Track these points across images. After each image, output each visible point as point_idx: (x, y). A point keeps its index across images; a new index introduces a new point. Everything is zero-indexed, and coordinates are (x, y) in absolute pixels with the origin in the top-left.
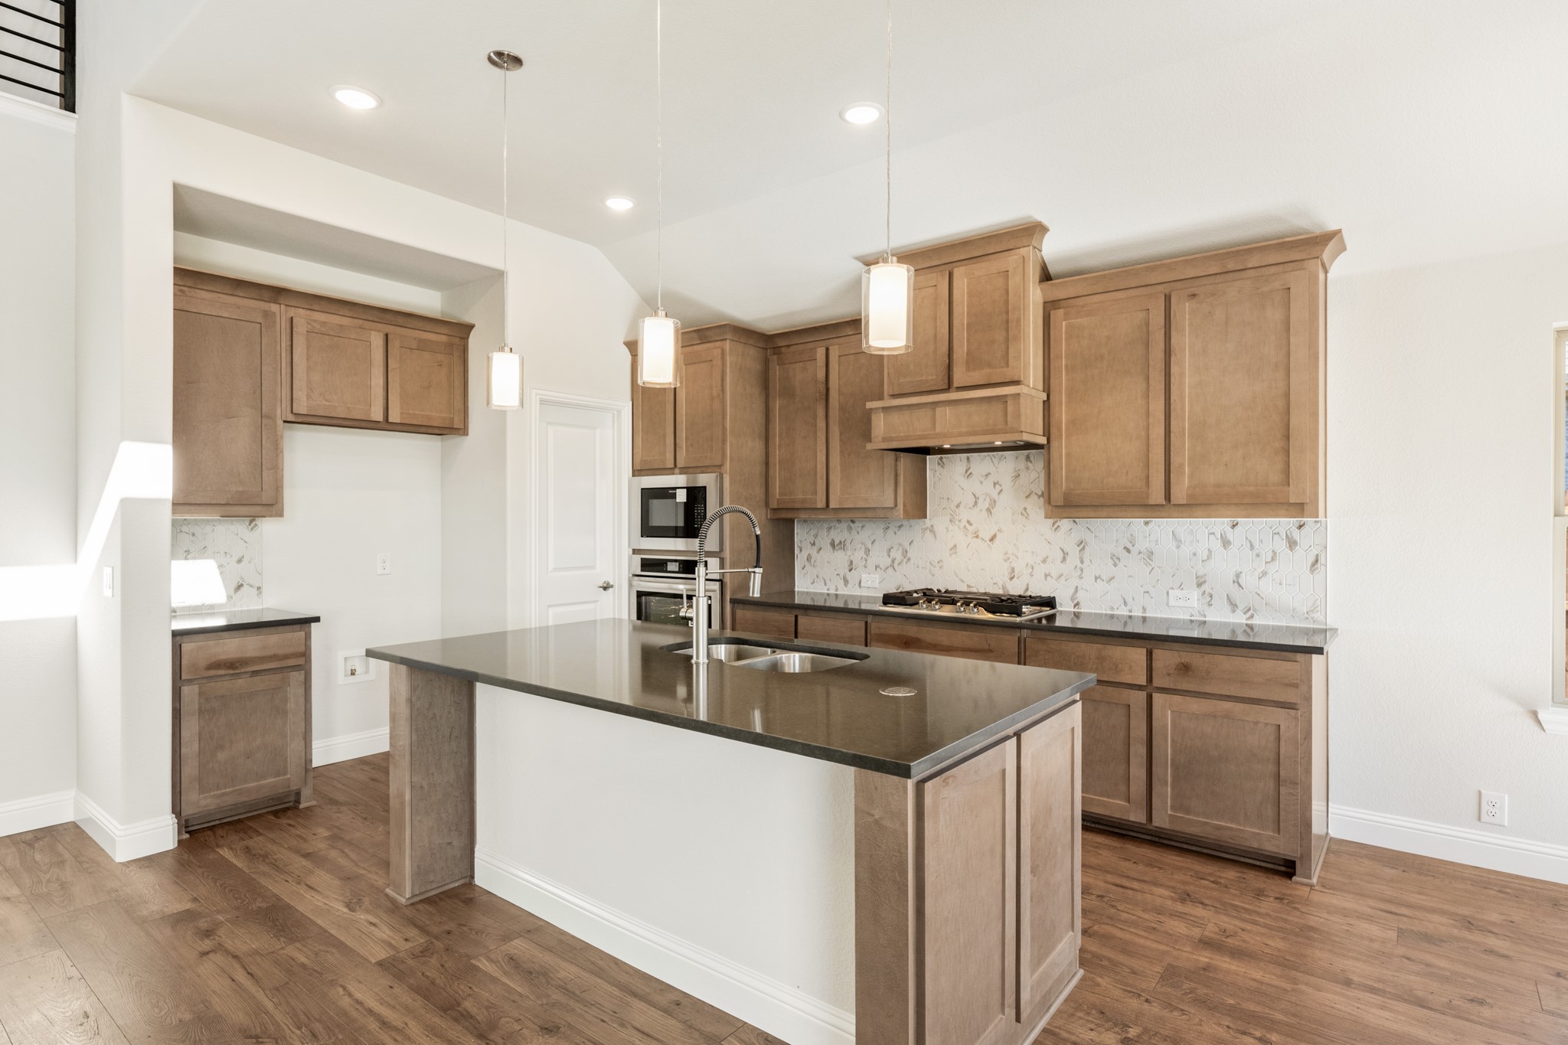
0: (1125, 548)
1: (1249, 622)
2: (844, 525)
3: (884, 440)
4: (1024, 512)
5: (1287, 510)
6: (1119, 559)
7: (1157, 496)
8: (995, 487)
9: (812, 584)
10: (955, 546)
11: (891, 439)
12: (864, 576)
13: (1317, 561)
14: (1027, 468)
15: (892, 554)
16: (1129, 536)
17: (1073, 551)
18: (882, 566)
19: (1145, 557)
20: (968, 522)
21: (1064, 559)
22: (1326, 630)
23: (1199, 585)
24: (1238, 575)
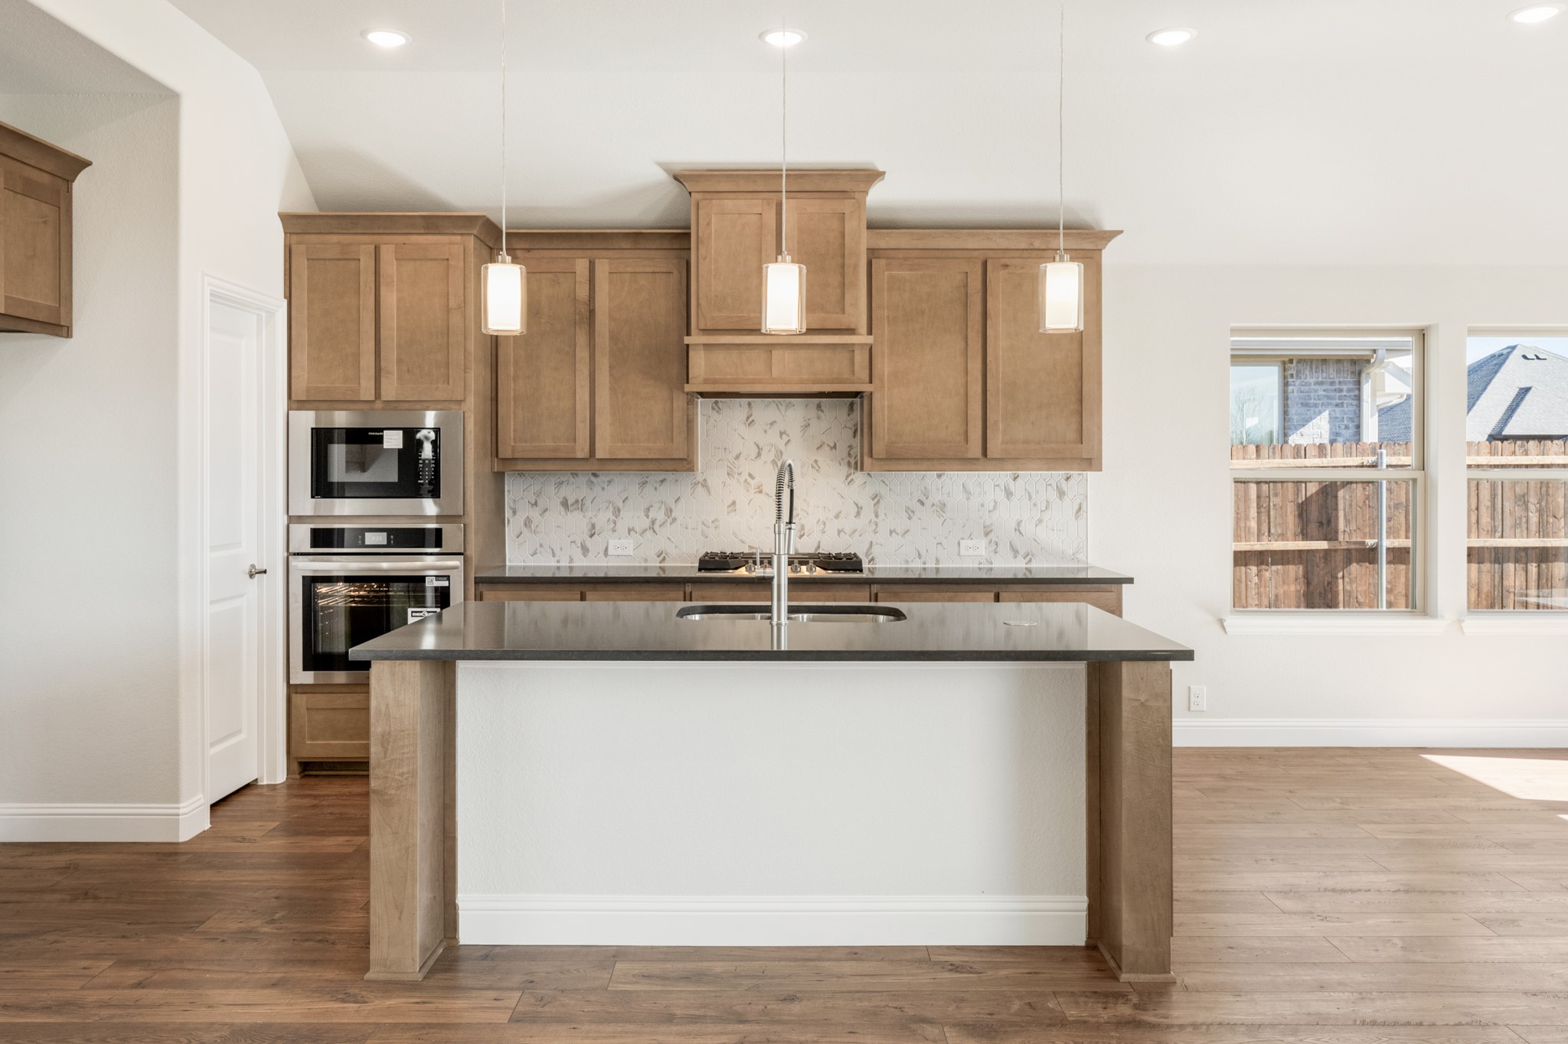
0: (919, 501)
1: (1028, 566)
2: (582, 479)
3: (706, 381)
4: (815, 465)
5: (1079, 464)
6: (913, 512)
7: (975, 450)
8: (781, 437)
9: (532, 556)
10: (734, 503)
11: (715, 382)
12: (613, 543)
13: (1080, 508)
14: (819, 418)
15: (652, 515)
16: (923, 489)
17: (868, 505)
18: (637, 529)
19: (938, 510)
20: (750, 475)
21: (858, 514)
22: (1087, 568)
23: (987, 534)
24: (1019, 524)
